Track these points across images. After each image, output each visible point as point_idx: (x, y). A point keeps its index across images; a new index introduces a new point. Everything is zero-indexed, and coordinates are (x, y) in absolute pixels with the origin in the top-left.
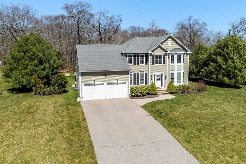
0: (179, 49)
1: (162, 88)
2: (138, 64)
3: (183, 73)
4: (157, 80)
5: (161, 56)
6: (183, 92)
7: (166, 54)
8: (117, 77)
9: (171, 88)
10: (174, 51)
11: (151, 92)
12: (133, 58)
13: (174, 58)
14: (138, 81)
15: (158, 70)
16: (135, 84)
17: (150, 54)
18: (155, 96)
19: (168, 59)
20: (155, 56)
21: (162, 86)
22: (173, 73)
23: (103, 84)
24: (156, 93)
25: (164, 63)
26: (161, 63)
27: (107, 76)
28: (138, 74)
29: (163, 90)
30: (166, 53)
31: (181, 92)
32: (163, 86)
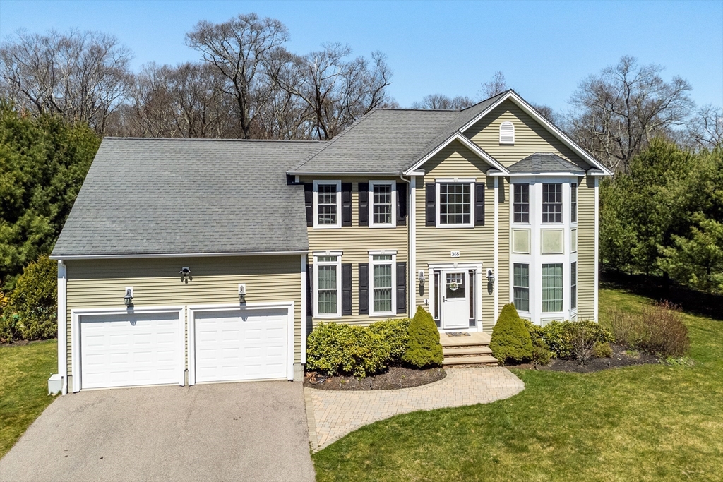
0: (553, 157)
1: (472, 330)
2: (364, 220)
3: (573, 265)
4: (451, 294)
5: (467, 188)
6: (566, 358)
7: (490, 179)
8: (241, 283)
9: (510, 337)
10: (528, 167)
11: (409, 356)
12: (339, 195)
13: (526, 198)
14: (364, 297)
15: (452, 251)
16: (351, 310)
17: (413, 182)
18: (426, 374)
19: (502, 199)
20: (438, 187)
21: (472, 323)
22: (526, 266)
23: (173, 316)
24: (436, 361)
25: (480, 221)
26: (467, 220)
27: (195, 278)
28: (364, 268)
29: (473, 346)
30: (488, 177)
31: (559, 357)
32: (479, 324)
